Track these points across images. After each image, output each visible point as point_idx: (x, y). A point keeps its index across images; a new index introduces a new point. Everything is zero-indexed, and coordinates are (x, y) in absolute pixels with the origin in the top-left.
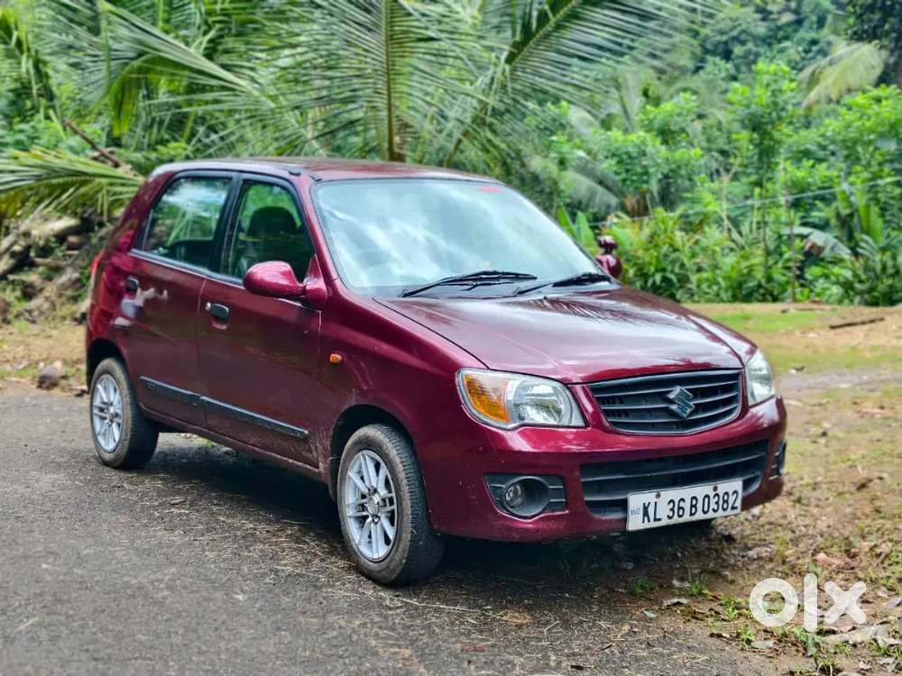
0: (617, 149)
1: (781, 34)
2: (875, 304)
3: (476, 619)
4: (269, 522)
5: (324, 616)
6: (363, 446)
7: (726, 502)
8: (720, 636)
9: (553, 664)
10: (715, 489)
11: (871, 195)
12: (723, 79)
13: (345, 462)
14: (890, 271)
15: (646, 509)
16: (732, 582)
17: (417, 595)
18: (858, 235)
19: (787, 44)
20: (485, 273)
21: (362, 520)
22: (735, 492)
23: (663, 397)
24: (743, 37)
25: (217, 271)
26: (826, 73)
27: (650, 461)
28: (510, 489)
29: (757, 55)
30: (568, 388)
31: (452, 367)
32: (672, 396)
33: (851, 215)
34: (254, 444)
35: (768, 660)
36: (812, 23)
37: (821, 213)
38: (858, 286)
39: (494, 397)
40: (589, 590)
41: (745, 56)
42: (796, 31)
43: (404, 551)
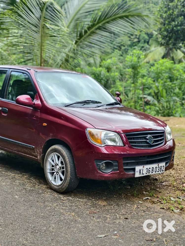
0: (94, 72)
1: (134, 44)
2: (164, 116)
3: (91, 204)
4: (18, 174)
5: (44, 203)
6: (54, 151)
7: (161, 169)
8: (163, 208)
9: (118, 217)
10: (158, 165)
11: (164, 87)
12: (119, 56)
13: (47, 156)
14: (168, 108)
15: (140, 171)
16: (160, 192)
17: (71, 196)
18: (159, 98)
19: (136, 47)
20: (88, 101)
21: (52, 174)
22: (163, 166)
23: (145, 138)
24: (124, 45)
25: (3, 98)
26: (149, 55)
27: (141, 157)
28: (102, 164)
29: (128, 50)
30: (119, 135)
31: (85, 128)
32: (147, 138)
33: (158, 92)
34: (15, 150)
35: (180, 216)
36: (142, 42)
37: (147, 92)
38: (160, 111)
39: (96, 137)
40: (120, 194)
41: (125, 49)
42: (138, 44)
43: (67, 183)
